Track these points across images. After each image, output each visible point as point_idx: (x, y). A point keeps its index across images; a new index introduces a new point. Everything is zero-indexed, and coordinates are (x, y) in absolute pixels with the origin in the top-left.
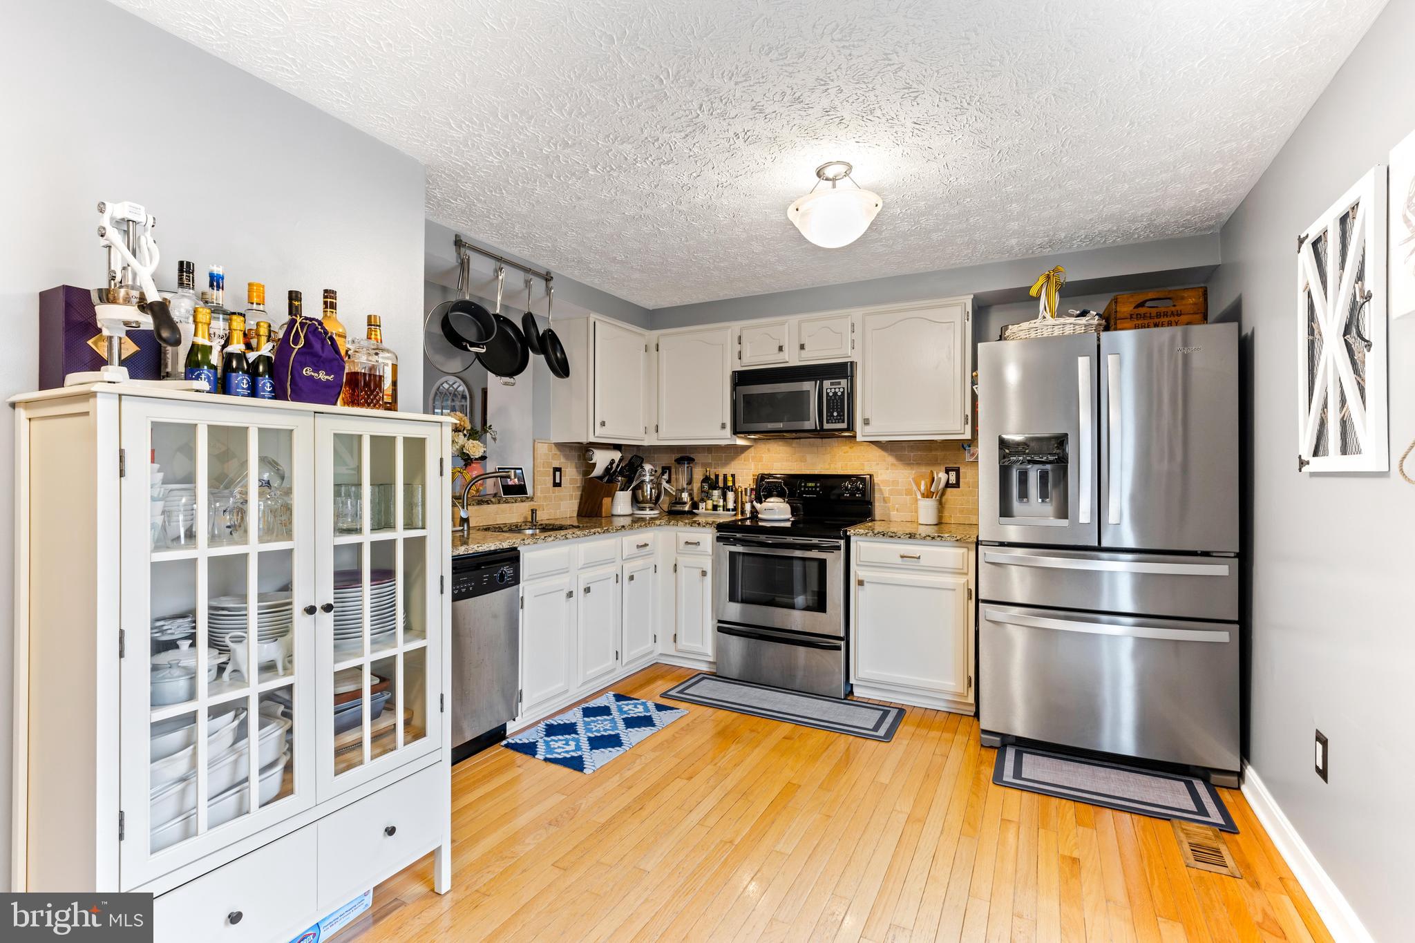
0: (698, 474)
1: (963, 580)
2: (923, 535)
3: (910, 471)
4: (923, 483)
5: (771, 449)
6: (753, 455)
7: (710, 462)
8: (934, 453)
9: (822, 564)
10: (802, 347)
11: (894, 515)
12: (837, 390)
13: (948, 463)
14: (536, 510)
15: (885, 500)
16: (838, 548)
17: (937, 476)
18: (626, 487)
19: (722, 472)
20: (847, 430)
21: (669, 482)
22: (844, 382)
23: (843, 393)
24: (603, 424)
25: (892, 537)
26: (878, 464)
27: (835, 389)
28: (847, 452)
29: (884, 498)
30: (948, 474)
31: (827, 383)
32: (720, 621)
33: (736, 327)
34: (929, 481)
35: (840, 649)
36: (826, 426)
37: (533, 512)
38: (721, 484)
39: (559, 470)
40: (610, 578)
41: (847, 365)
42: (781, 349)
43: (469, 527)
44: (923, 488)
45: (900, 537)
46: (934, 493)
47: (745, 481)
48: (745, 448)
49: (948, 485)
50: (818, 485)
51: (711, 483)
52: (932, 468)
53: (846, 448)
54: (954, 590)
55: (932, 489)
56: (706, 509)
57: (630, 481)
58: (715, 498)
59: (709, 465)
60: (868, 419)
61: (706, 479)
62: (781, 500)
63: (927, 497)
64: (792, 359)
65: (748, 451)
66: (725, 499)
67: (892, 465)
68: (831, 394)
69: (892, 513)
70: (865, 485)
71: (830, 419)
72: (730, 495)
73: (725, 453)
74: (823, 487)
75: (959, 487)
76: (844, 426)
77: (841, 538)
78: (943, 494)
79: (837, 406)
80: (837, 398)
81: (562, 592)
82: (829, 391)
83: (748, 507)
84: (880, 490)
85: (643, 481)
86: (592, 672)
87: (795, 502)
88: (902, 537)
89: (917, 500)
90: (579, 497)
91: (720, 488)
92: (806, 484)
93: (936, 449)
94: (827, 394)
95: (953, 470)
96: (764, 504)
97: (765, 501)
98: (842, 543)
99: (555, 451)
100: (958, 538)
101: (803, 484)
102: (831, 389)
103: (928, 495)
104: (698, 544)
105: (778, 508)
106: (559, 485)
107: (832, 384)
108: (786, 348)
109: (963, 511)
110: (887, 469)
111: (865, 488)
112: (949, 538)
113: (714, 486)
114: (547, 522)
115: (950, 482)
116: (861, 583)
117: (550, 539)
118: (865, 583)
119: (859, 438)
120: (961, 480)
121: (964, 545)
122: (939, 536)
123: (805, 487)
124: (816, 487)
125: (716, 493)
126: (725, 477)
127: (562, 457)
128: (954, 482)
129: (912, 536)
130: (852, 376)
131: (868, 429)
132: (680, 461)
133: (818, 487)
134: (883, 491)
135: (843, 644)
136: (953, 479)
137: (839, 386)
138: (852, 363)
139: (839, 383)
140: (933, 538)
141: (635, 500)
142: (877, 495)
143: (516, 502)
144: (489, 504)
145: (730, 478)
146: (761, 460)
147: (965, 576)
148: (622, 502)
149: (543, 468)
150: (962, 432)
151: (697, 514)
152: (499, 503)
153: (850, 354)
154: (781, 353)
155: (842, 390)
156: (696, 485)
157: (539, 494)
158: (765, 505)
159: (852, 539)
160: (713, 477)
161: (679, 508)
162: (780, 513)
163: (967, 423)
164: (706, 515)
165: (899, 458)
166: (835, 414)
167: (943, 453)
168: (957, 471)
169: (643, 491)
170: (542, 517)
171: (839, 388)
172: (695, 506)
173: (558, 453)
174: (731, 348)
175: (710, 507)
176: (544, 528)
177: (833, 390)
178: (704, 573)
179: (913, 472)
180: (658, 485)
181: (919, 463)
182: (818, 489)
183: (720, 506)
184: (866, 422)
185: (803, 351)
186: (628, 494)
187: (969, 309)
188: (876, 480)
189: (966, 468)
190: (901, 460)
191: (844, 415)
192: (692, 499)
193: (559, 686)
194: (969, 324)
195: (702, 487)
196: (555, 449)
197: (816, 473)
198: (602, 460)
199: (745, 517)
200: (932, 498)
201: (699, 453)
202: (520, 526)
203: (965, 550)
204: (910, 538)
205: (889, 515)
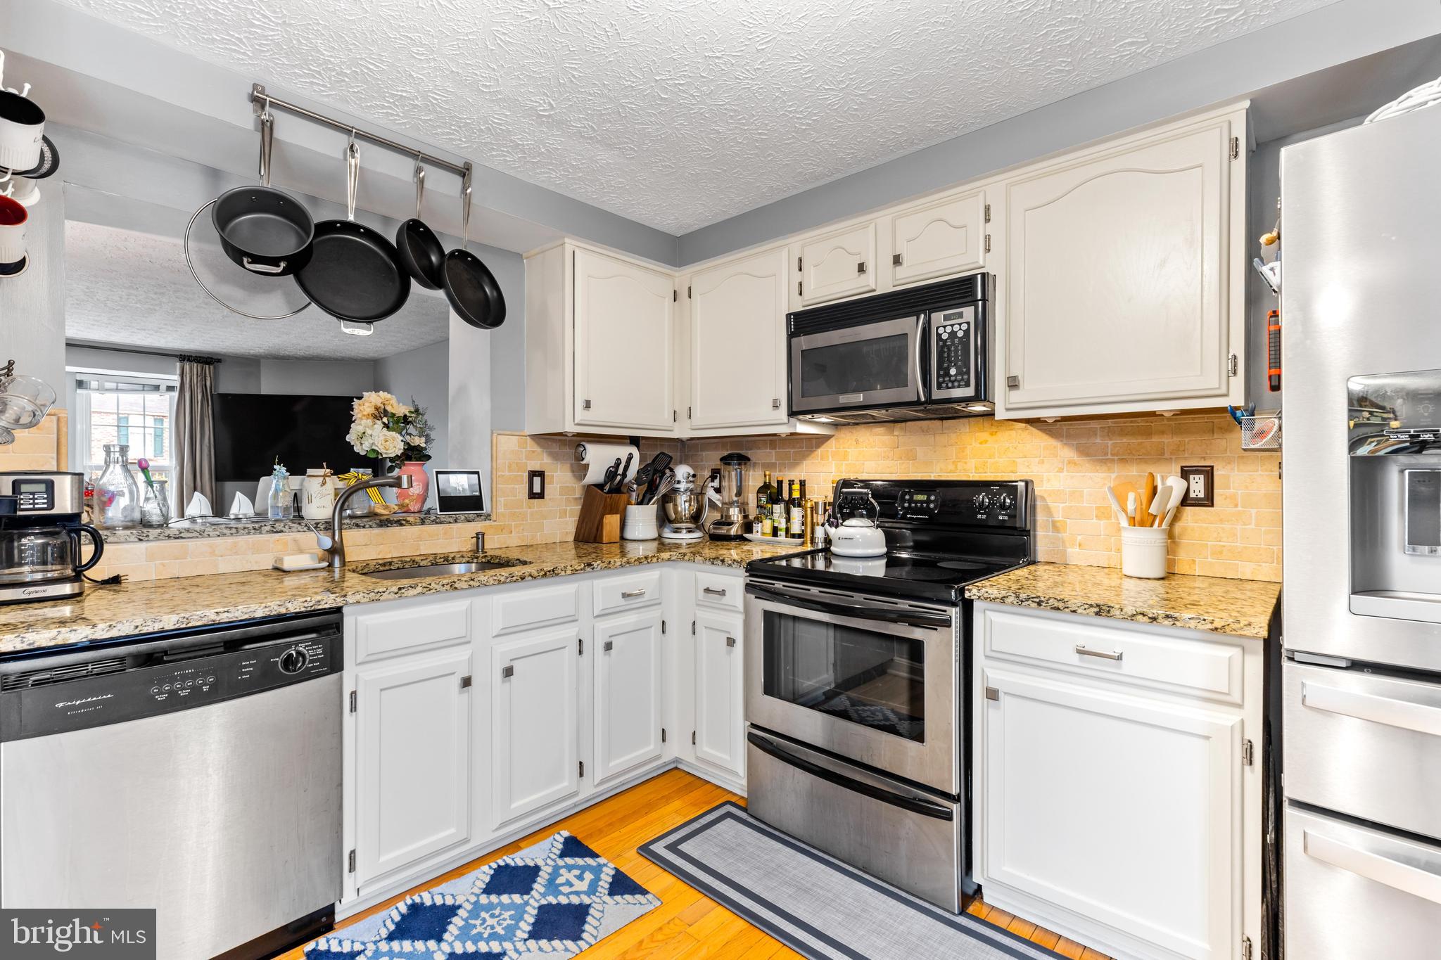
0: (754, 479)
1: (1229, 718)
2: (1130, 610)
3: (1104, 475)
4: (1131, 496)
5: (860, 440)
6: (834, 449)
7: (774, 461)
8: (1155, 439)
9: (916, 650)
10: (897, 260)
11: (1075, 555)
12: (956, 328)
13: (1185, 459)
14: (483, 535)
15: (1055, 527)
16: (947, 623)
17: (1163, 483)
18: (646, 500)
19: (787, 476)
20: (976, 398)
21: (718, 490)
22: (968, 313)
23: (967, 332)
24: (588, 405)
25: (1058, 609)
26: (1042, 462)
27: (952, 326)
28: (986, 442)
29: (1054, 523)
30: (1187, 479)
31: (938, 318)
32: (754, 726)
33: (794, 244)
34: (1144, 492)
35: (951, 819)
36: (937, 394)
37: (480, 537)
38: (786, 495)
39: (541, 474)
40: (565, 647)
41: (977, 278)
42: (861, 268)
43: (343, 563)
44: (1131, 506)
45: (1074, 611)
46: (1155, 516)
47: (821, 491)
48: (821, 439)
49: (1186, 501)
50: (933, 498)
51: (772, 494)
52: (1151, 469)
53: (984, 435)
54: (1207, 738)
55: (1153, 510)
56: (763, 534)
57: (652, 489)
58: (776, 516)
59: (771, 466)
60: (1015, 378)
61: (765, 488)
62: (867, 522)
63: (1142, 524)
64: (882, 281)
65: (829, 442)
66: (788, 520)
67: (1069, 462)
68: (945, 336)
69: (1069, 550)
70: (1015, 499)
71: (944, 381)
72: (796, 513)
73: (794, 447)
74: (943, 504)
75: (1212, 505)
76: (970, 392)
77: (954, 604)
78: (1176, 518)
79: (956, 356)
80: (956, 341)
81: (452, 676)
82: (941, 330)
83: (820, 533)
84: (1048, 510)
85: (675, 491)
86: (522, 803)
87: (898, 525)
88: (1079, 611)
89: (1119, 529)
90: (578, 513)
91: (784, 501)
92: (912, 497)
93: (1163, 433)
94: (939, 335)
95: (1197, 471)
96: (841, 529)
97: (842, 525)
98: (954, 613)
99: (531, 445)
100: (1218, 624)
101: (907, 497)
102: (945, 327)
103: (1145, 520)
104: (722, 593)
105: (863, 536)
106: (541, 496)
107: (946, 318)
108: (870, 267)
109: (1221, 553)
110: (1061, 470)
111: (1015, 505)
112: (1193, 624)
113: (775, 498)
114: (498, 553)
115: (1192, 495)
116: (992, 695)
117: (412, 592)
118: (1001, 695)
119: (1000, 414)
120: (1216, 491)
121: (1237, 640)
122: (1167, 617)
123: (910, 501)
124: (928, 501)
125: (778, 509)
126: (791, 483)
127: (545, 454)
128: (1201, 495)
129: (1102, 611)
130: (984, 300)
131: (1016, 397)
132: (726, 460)
133: (932, 502)
134: (1052, 510)
135: (956, 808)
136: (1198, 487)
137: (960, 321)
138: (983, 275)
139: (960, 315)
140: (1154, 619)
141: (664, 519)
142: (1041, 517)
143: (456, 521)
144: (401, 525)
145: (796, 487)
146: (845, 458)
147: (1236, 710)
148: (642, 520)
149: (510, 471)
150: (1223, 391)
151: (750, 541)
152: (423, 522)
153: (981, 263)
154: (863, 276)
155: (964, 327)
156: (752, 499)
157: (501, 509)
158: (842, 531)
159: (977, 605)
160: (775, 485)
161: (723, 531)
162: (867, 542)
163: (1235, 373)
164: (762, 542)
165: (1084, 451)
166: (953, 371)
167: (1176, 439)
168: (1209, 474)
169: (675, 505)
170: (493, 544)
171: (960, 324)
172: (748, 527)
173: (539, 450)
174: (786, 277)
175: (768, 529)
176: (489, 562)
177: (949, 329)
178: (731, 642)
179: (1113, 476)
180: (698, 494)
181: (1124, 458)
182: (932, 506)
183: (781, 530)
184: (1013, 384)
185: (898, 268)
186: (651, 509)
187: (1240, 132)
188: (1038, 490)
189: (1229, 467)
190: (1087, 455)
191: (968, 373)
192: (746, 517)
193: (448, 833)
194: (1240, 165)
195: (759, 500)
196: (533, 443)
197: (933, 478)
198: (599, 459)
199: (816, 548)
200: (1152, 526)
201: (759, 448)
202: (453, 558)
203: (1235, 652)
204: (1097, 614)
205: (1064, 553)
